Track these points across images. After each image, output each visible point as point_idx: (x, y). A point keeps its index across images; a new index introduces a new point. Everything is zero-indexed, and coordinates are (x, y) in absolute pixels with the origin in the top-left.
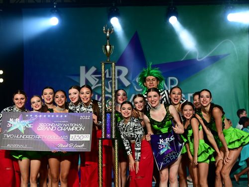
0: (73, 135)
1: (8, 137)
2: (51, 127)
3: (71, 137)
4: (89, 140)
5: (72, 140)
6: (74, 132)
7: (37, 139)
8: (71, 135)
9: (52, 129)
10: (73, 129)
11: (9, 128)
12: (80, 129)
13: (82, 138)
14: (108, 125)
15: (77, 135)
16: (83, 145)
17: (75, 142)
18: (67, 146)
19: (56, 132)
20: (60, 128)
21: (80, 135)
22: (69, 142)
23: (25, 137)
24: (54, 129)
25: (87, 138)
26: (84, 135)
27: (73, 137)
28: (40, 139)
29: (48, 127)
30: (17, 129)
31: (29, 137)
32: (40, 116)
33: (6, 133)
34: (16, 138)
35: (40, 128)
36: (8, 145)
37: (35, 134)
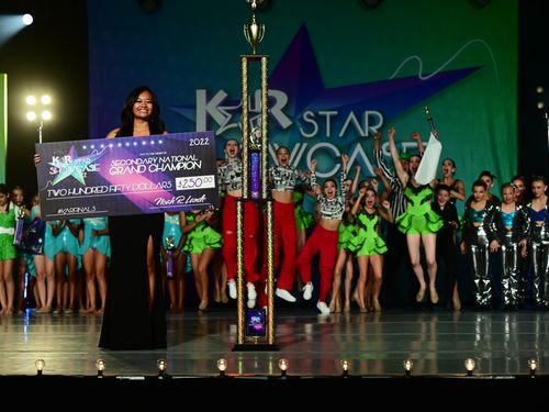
0: (182, 179)
1: (56, 194)
2: (136, 166)
3: (177, 184)
4: (213, 186)
5: (181, 189)
6: (183, 173)
7: (113, 192)
8: (178, 180)
9: (138, 171)
10: (178, 167)
11: (55, 176)
12: (194, 166)
13: (198, 183)
15: (188, 178)
16: (203, 198)
17: (187, 193)
18: (173, 201)
19: (147, 175)
20: (153, 168)
21: (195, 178)
22: (177, 193)
23: (89, 190)
24: (142, 169)
25: (210, 182)
26: (202, 177)
27: (183, 183)
28: (118, 192)
29: (130, 167)
30: (71, 177)
31: (95, 190)
32: (111, 146)
33: (51, 187)
34: (71, 195)
35: (114, 170)
36: (60, 211)
37: (108, 184)
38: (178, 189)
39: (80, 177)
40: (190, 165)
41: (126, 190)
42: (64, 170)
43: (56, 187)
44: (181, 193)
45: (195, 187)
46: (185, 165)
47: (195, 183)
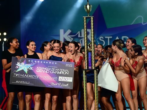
1: (16, 75)
2: (46, 70)
3: (59, 79)
4: (72, 81)
5: (60, 80)
6: (62, 75)
7: (36, 78)
8: (60, 77)
9: (46, 72)
10: (61, 73)
11: (17, 69)
12: (66, 73)
13: (67, 79)
16: (68, 85)
17: (62, 82)
18: (57, 84)
19: (49, 74)
20: (52, 72)
21: (65, 78)
22: (58, 82)
23: (28, 76)
24: (48, 71)
25: (70, 80)
27: (61, 79)
28: (38, 78)
29: (44, 70)
30: (23, 70)
31: (31, 76)
33: (15, 72)
34: (22, 76)
35: (38, 70)
36: (17, 81)
37: (35, 75)
38: (59, 80)
39: (26, 71)
40: (65, 73)
41: (41, 78)
42: (21, 67)
43: (17, 73)
44: (60, 82)
45: (65, 81)
46: (63, 73)
47: (65, 79)
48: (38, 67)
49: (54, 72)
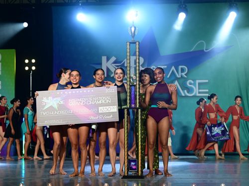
0: (102, 108)
3: (100, 110)
6: (102, 105)
7: (70, 113)
8: (100, 108)
9: (82, 104)
11: (44, 106)
13: (109, 109)
14: (133, 96)
15: (105, 107)
16: (111, 116)
17: (103, 114)
18: (97, 118)
19: (86, 106)
20: (89, 102)
21: (107, 107)
22: (99, 114)
23: (59, 113)
24: (84, 103)
25: (115, 109)
26: (111, 107)
27: (102, 110)
30: (51, 107)
31: (63, 112)
32: (70, 92)
34: (51, 114)
35: (71, 103)
37: (68, 109)
38: (100, 112)
39: (56, 106)
40: (105, 101)
41: (77, 112)
42: (48, 103)
43: (44, 111)
45: (108, 111)
46: (103, 102)
47: (108, 110)
48: (70, 100)
49: (92, 102)
